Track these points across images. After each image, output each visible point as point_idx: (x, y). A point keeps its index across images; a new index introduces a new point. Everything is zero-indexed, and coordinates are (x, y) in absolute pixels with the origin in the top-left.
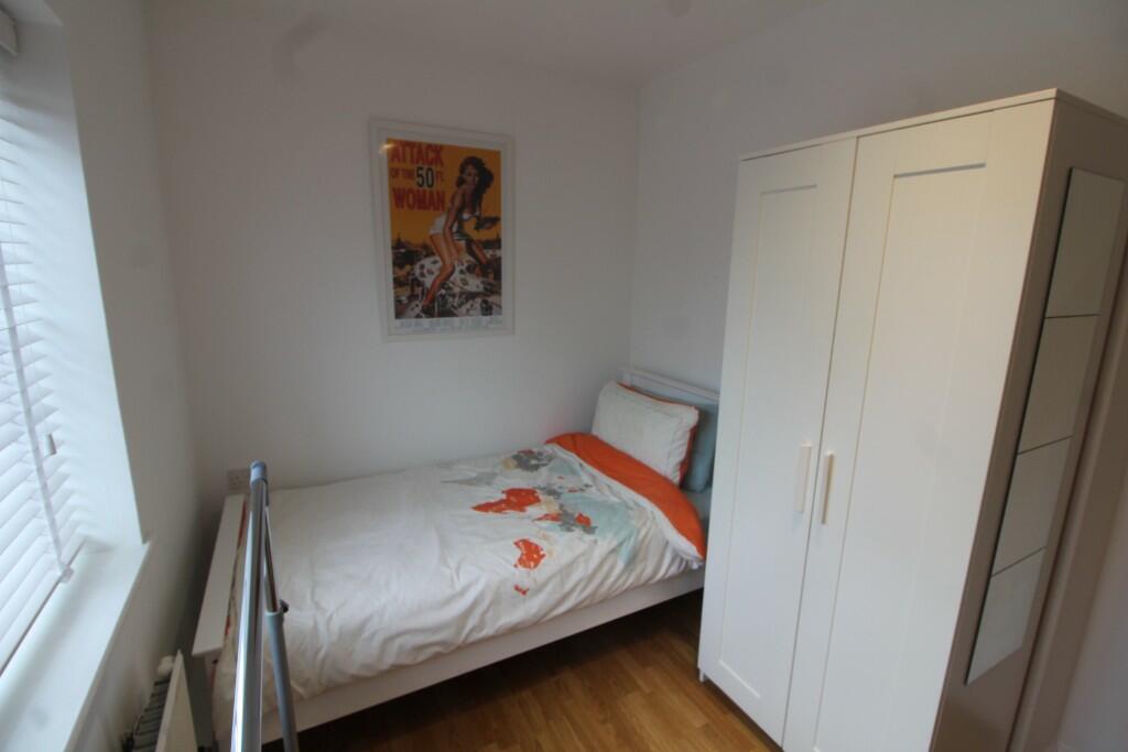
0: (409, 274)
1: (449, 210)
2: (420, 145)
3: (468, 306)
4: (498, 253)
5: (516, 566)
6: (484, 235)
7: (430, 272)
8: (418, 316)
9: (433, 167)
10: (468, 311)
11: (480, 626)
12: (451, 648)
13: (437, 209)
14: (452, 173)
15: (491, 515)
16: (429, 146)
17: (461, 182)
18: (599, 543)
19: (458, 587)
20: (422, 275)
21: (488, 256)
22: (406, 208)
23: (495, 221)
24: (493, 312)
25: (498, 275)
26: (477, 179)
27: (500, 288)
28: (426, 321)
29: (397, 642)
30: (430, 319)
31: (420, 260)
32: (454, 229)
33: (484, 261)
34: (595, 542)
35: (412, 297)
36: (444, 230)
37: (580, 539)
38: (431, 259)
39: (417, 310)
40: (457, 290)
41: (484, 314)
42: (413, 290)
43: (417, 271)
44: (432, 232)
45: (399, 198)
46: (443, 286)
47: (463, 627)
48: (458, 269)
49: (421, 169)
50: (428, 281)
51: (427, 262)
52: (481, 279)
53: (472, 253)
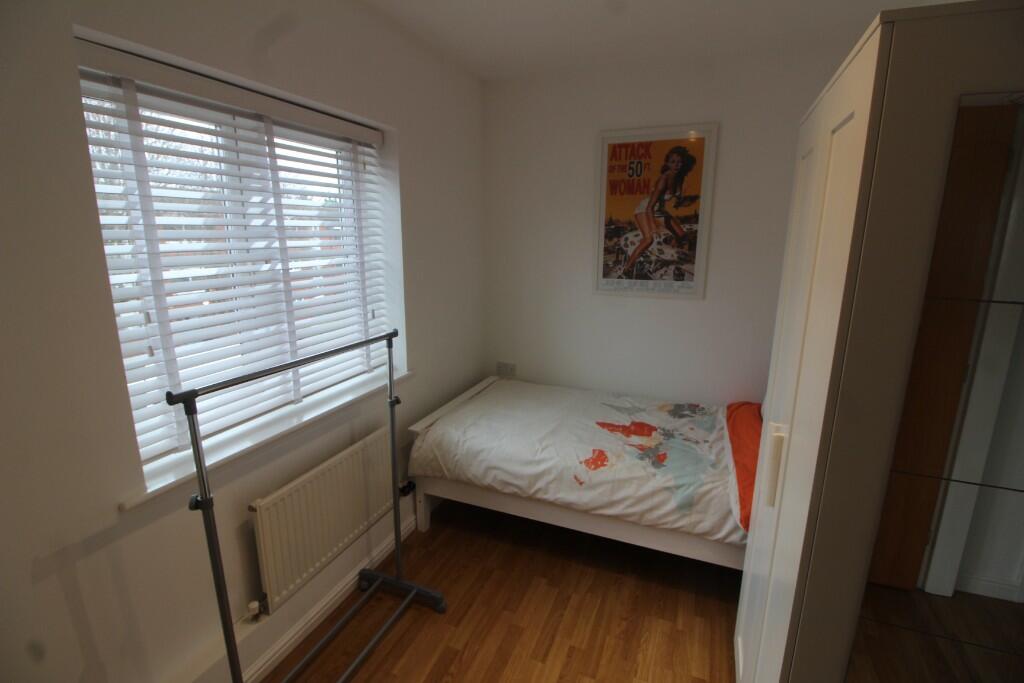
0: (616, 244)
1: (653, 193)
2: (633, 145)
3: (662, 271)
4: (694, 227)
5: (581, 463)
6: (683, 211)
7: (633, 243)
8: (620, 277)
9: (643, 161)
10: (662, 275)
11: (545, 490)
12: (524, 495)
13: (642, 193)
14: (657, 163)
15: (605, 431)
16: (641, 145)
17: (665, 169)
18: (658, 477)
19: (537, 458)
20: (626, 246)
21: (685, 230)
22: (618, 194)
23: (695, 199)
24: (685, 278)
25: (693, 246)
26: (680, 164)
27: (694, 257)
28: (626, 282)
29: (494, 472)
30: (628, 280)
31: (624, 234)
32: (656, 208)
33: (680, 234)
34: (654, 475)
35: (618, 262)
36: (647, 209)
37: (644, 468)
38: (635, 233)
39: (620, 273)
40: (653, 258)
41: (677, 280)
42: (617, 257)
43: (622, 243)
44: (637, 212)
45: (613, 187)
46: (642, 254)
47: (535, 484)
48: (656, 241)
49: (633, 163)
50: (630, 250)
51: (630, 236)
52: (676, 249)
53: (668, 226)
